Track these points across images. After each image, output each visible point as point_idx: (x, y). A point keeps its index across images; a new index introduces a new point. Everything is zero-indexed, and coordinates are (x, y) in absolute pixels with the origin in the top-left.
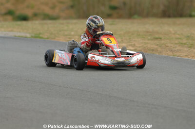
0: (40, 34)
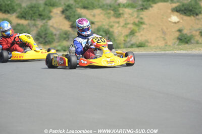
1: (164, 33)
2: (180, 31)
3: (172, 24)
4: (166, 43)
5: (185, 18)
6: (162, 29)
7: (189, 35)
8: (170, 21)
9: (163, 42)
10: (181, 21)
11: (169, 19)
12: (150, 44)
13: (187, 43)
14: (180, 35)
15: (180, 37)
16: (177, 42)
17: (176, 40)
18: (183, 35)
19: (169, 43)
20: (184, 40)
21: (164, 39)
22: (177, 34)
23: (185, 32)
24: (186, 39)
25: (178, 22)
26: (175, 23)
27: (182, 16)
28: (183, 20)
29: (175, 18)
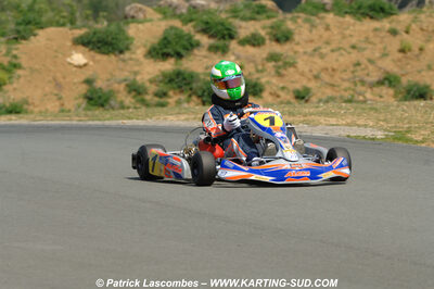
1: (58, 85)
2: (89, 82)
3: (74, 69)
4: (63, 105)
5: (99, 57)
6: (55, 79)
7: (106, 90)
8: (70, 64)
9: (57, 103)
10: (91, 63)
11: (69, 60)
12: (31, 107)
13: (102, 106)
14: (88, 91)
15: (89, 94)
16: (84, 103)
17: (81, 100)
18: (94, 91)
19: (68, 106)
20: (97, 99)
21: (60, 99)
22: (83, 89)
23: (99, 84)
24: (100, 97)
25: (85, 65)
26: (80, 67)
27: (92, 53)
28: (94, 61)
29: (78, 58)
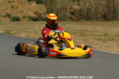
0: (10, 31)
